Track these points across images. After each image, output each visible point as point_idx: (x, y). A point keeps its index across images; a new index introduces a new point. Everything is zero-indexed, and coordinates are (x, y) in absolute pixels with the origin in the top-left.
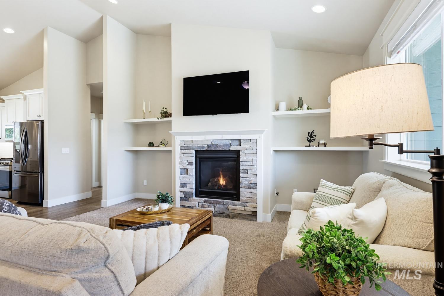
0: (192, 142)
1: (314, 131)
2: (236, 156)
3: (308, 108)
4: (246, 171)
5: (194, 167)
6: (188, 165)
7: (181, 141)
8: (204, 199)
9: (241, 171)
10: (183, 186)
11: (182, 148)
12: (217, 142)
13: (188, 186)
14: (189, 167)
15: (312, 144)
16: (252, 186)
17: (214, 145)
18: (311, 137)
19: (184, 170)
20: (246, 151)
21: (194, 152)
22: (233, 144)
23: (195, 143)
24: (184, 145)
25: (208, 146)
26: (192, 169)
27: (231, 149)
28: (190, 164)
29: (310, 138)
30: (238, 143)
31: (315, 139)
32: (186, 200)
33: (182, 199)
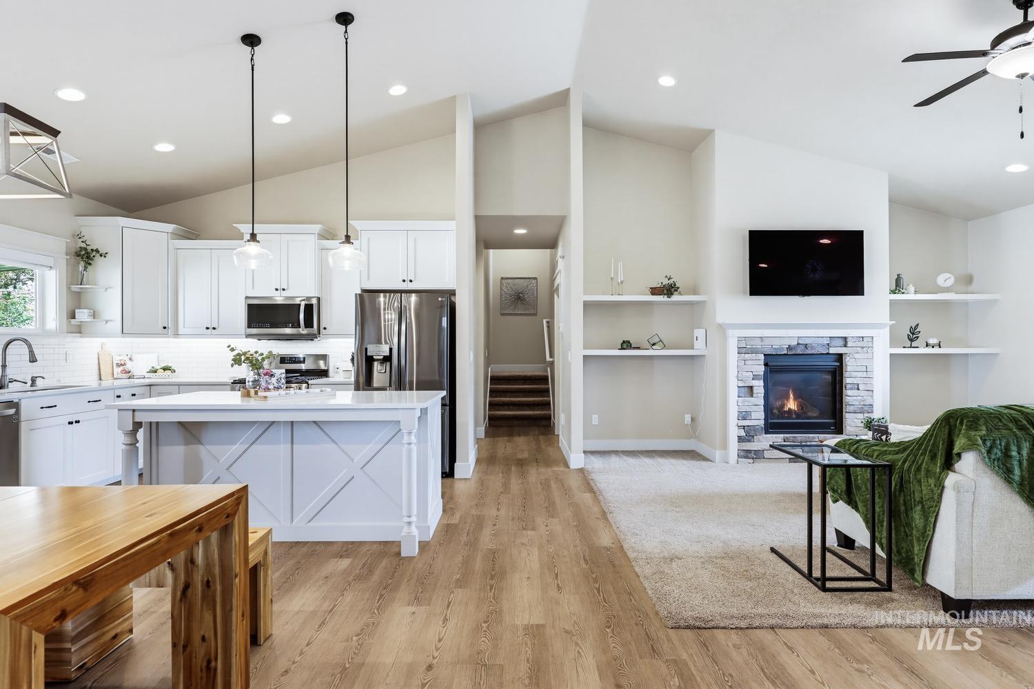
0: (762, 341)
1: (918, 325)
2: (838, 364)
3: (916, 292)
4: (856, 387)
5: (761, 383)
6: (753, 379)
7: (740, 339)
8: (782, 436)
9: (848, 386)
10: (744, 416)
11: (741, 351)
12: (807, 341)
13: (754, 416)
14: (755, 383)
15: (914, 344)
16: (866, 408)
17: (801, 346)
18: (913, 334)
19: (743, 390)
20: (856, 356)
21: (762, 357)
22: (833, 343)
23: (766, 342)
24: (745, 346)
25: (790, 348)
26: (759, 386)
27: (831, 352)
28: (755, 377)
29: (911, 335)
30: (841, 342)
31: (918, 337)
32: (749, 441)
33: (740, 439)
